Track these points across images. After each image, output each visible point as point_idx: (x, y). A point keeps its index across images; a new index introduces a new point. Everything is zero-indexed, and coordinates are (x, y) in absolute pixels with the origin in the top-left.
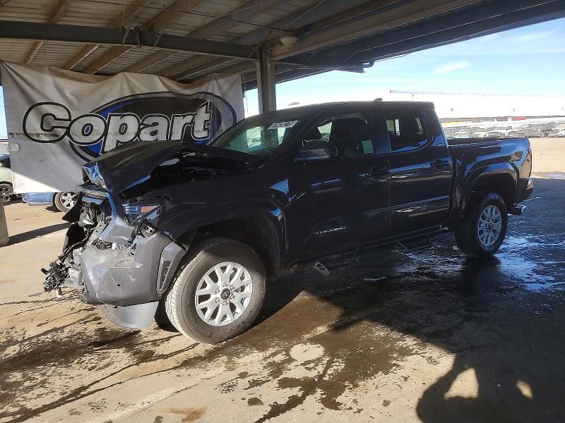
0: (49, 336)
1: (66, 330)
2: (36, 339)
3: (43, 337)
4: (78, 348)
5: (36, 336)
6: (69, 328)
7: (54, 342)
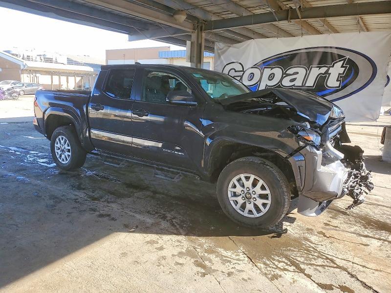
0: (366, 233)
1: (352, 230)
2: (376, 236)
3: (370, 235)
4: (355, 217)
5: (375, 238)
6: (349, 230)
7: (366, 228)
